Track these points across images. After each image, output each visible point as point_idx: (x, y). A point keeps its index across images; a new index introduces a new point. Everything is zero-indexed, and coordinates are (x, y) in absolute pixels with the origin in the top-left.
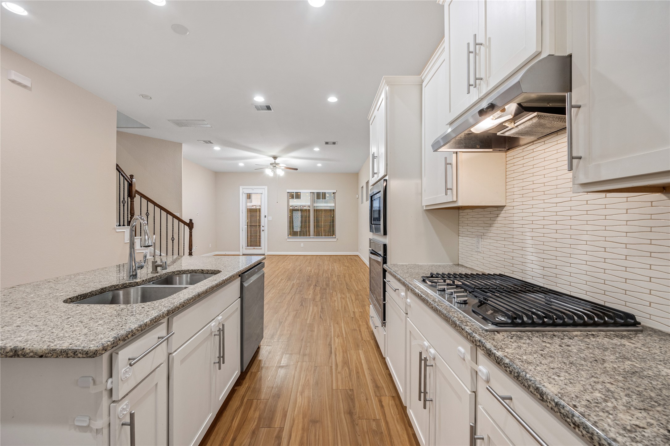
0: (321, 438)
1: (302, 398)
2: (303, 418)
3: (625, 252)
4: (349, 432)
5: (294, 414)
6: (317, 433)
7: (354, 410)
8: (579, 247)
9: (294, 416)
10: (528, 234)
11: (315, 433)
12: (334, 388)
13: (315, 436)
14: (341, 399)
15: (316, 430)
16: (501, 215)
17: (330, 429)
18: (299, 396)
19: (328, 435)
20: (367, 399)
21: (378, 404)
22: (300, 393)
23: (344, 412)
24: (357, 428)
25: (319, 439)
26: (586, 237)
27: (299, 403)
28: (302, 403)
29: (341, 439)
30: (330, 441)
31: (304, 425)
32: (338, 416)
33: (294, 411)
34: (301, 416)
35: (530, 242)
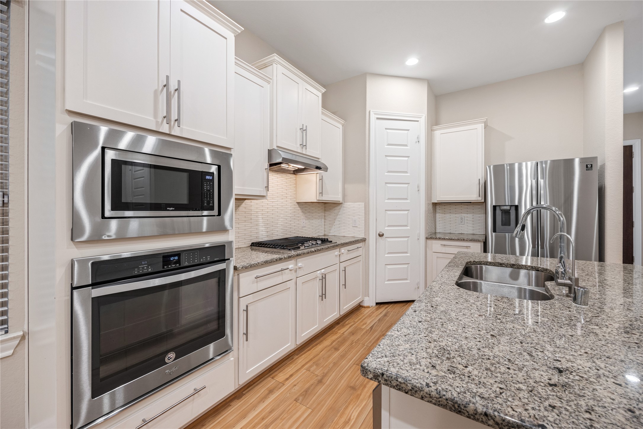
0: (355, 376)
1: (351, 415)
2: (361, 394)
3: (290, 219)
4: (334, 372)
5: (367, 401)
6: (356, 380)
7: (314, 383)
8: (280, 220)
9: (368, 400)
10: (260, 217)
11: (357, 380)
12: (310, 410)
13: (358, 379)
14: (315, 396)
15: (356, 382)
16: (242, 206)
17: (345, 379)
18: (353, 419)
19: (349, 375)
20: (295, 385)
21: (291, 378)
22: (350, 422)
23: (324, 385)
24: (325, 372)
25: (357, 376)
26: (282, 216)
27: (357, 411)
28: (355, 409)
29: (342, 370)
30: (350, 372)
31: (363, 389)
32: (332, 384)
33: (365, 405)
34: (361, 397)
35: (261, 221)
